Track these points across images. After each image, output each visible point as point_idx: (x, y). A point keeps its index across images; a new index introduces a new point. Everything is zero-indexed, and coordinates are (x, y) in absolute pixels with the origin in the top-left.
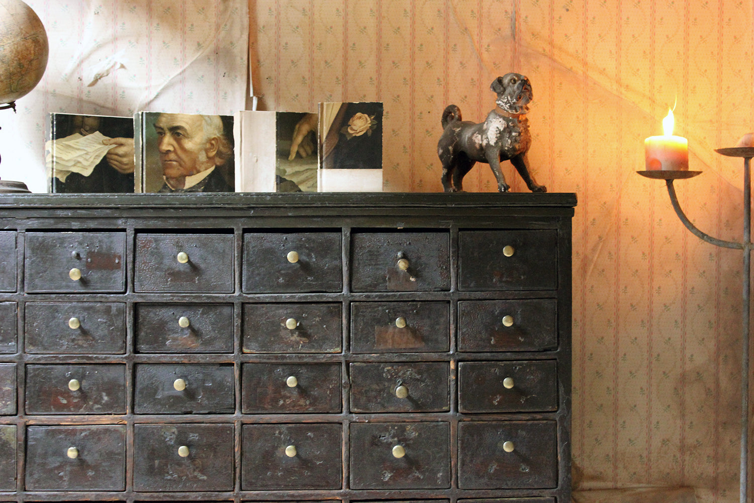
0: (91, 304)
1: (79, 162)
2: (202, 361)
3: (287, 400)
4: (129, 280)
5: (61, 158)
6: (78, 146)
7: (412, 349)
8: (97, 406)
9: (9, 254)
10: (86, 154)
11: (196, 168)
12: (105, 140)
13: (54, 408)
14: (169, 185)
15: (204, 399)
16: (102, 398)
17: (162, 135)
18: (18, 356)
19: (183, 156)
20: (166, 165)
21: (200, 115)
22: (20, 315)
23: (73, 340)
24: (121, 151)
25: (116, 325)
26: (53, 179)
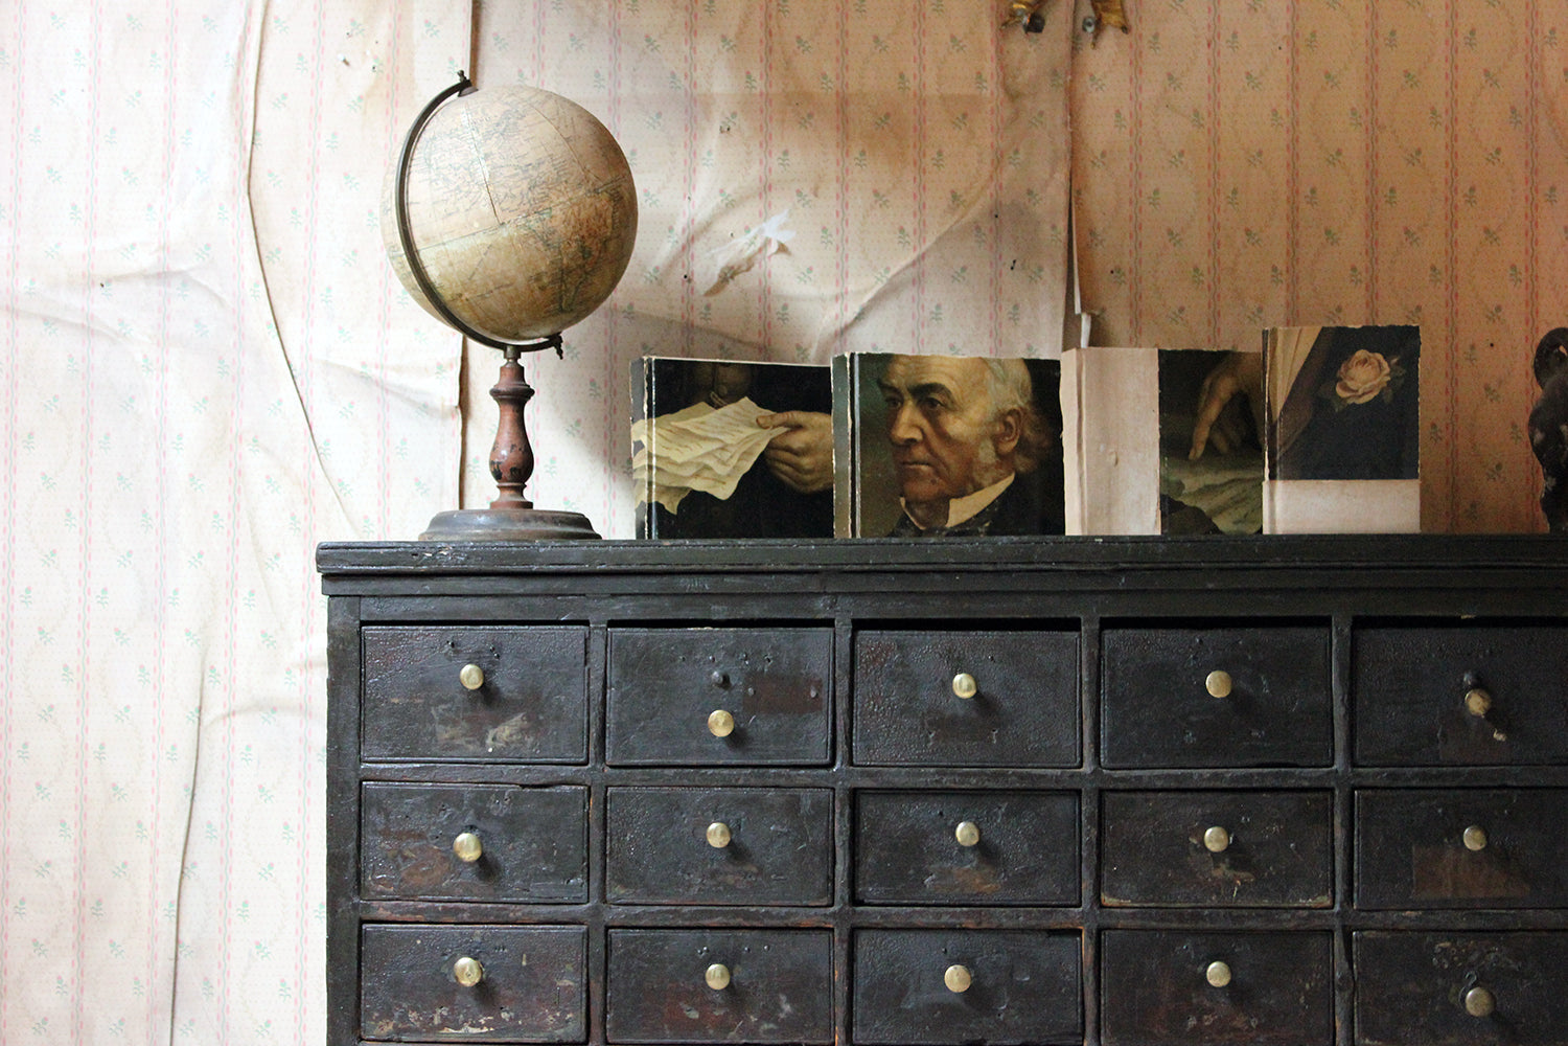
0: (755, 792)
1: (707, 467)
2: (1007, 923)
3: (1206, 1017)
4: (841, 738)
5: (667, 458)
6: (706, 431)
7: (1501, 899)
8: (766, 1026)
9: (570, 677)
10: (723, 449)
11: (972, 480)
12: (763, 417)
13: (670, 1029)
14: (912, 519)
15: (1012, 1011)
16: (778, 1007)
17: (895, 404)
18: (589, 908)
19: (944, 452)
20: (904, 473)
21: (980, 358)
22: (595, 815)
23: (714, 874)
24: (798, 440)
25: (810, 839)
26: (650, 505)
